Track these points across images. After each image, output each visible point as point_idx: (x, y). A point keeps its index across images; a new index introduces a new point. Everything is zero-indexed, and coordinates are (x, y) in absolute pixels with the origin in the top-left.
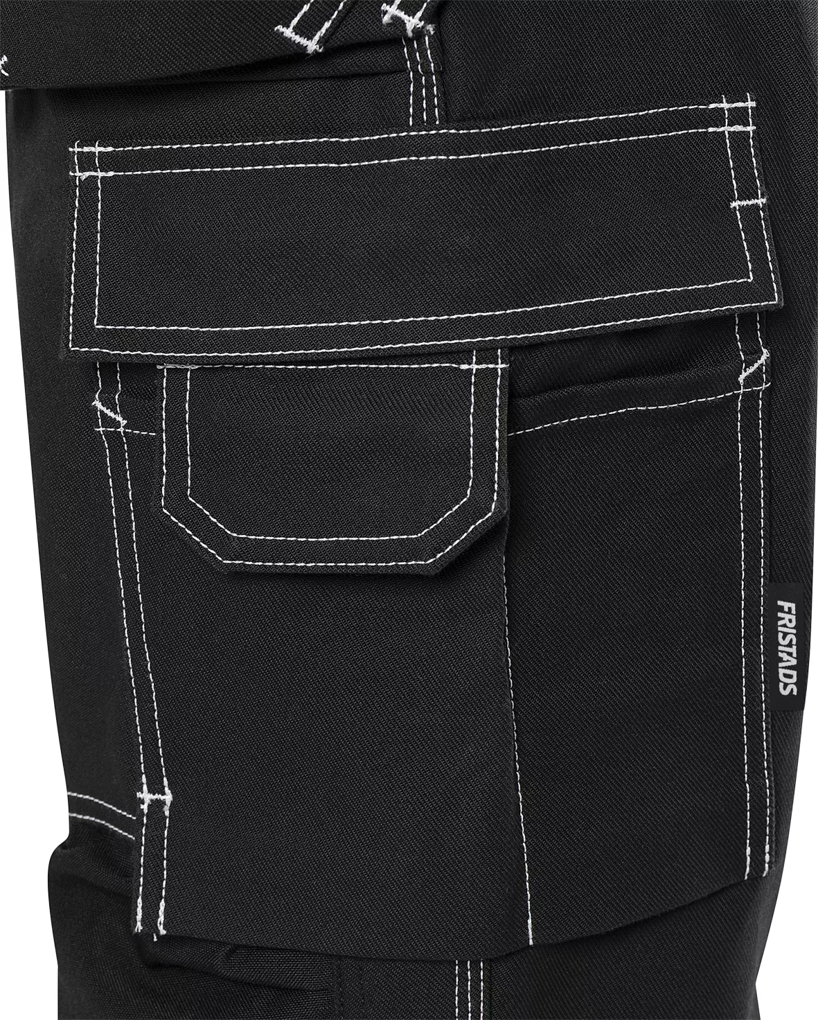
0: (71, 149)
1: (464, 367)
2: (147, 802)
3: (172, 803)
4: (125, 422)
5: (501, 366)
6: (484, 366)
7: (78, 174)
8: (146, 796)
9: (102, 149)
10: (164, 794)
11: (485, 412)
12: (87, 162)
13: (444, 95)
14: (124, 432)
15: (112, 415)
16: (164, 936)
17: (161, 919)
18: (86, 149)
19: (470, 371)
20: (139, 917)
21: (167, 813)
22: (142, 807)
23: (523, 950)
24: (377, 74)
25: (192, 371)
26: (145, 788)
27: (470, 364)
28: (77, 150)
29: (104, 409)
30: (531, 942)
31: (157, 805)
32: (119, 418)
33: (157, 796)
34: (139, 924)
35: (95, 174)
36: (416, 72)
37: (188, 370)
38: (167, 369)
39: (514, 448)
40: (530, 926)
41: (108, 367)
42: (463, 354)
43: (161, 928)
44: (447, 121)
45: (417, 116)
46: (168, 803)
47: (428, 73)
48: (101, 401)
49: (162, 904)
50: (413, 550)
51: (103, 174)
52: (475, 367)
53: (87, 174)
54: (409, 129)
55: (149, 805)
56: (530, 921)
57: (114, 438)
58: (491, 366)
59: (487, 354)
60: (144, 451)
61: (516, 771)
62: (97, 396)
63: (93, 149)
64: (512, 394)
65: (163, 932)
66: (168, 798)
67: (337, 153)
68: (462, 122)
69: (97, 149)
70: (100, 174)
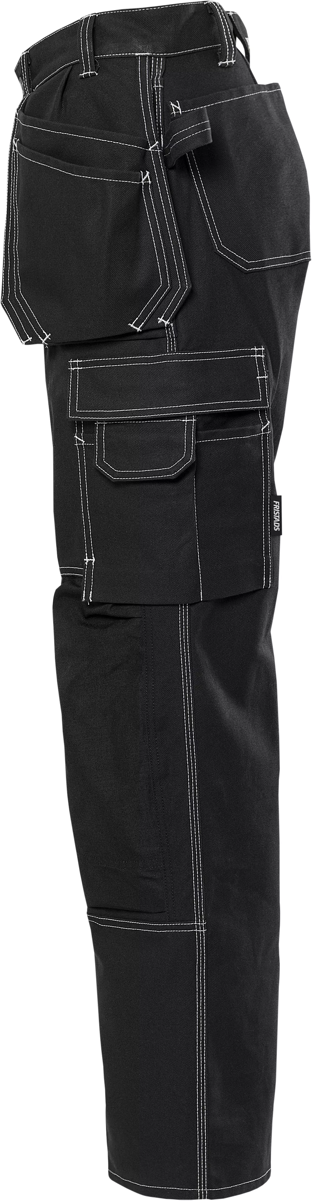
0: (69, 362)
1: (183, 421)
2: (87, 561)
3: (95, 561)
4: (84, 442)
5: (194, 420)
6: (189, 420)
7: (71, 369)
8: (87, 560)
9: (79, 361)
10: (92, 559)
11: (189, 433)
12: (74, 365)
13: (177, 343)
14: (84, 445)
15: (80, 440)
16: (91, 602)
17: (91, 597)
18: (74, 361)
19: (185, 421)
20: (84, 596)
21: (93, 565)
22: (86, 563)
23: (199, 602)
24: (157, 338)
25: (105, 424)
26: (87, 557)
27: (185, 420)
28: (71, 362)
29: (78, 438)
30: (202, 600)
31: (90, 562)
32: (82, 441)
33: (90, 560)
34: (84, 599)
35: (76, 368)
36: (169, 337)
37: (104, 424)
38: (98, 424)
39: (197, 446)
40: (201, 594)
41: (79, 423)
42: (183, 417)
43: (90, 599)
44: (178, 351)
45: (170, 349)
46: (94, 561)
47: (173, 337)
48: (77, 435)
49: (91, 592)
50: (168, 472)
51: (79, 368)
52: (186, 421)
53: (74, 368)
54: (167, 353)
55: (88, 563)
56: (201, 593)
57: (80, 447)
58: (191, 420)
59: (190, 416)
60: (90, 450)
61: (197, 545)
62: (76, 434)
63: (76, 361)
64: (197, 430)
65: (91, 601)
66: (94, 560)
67: (147, 360)
68: (182, 351)
69: (78, 361)
70: (78, 368)
